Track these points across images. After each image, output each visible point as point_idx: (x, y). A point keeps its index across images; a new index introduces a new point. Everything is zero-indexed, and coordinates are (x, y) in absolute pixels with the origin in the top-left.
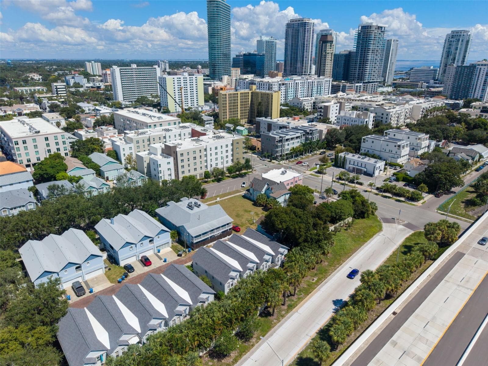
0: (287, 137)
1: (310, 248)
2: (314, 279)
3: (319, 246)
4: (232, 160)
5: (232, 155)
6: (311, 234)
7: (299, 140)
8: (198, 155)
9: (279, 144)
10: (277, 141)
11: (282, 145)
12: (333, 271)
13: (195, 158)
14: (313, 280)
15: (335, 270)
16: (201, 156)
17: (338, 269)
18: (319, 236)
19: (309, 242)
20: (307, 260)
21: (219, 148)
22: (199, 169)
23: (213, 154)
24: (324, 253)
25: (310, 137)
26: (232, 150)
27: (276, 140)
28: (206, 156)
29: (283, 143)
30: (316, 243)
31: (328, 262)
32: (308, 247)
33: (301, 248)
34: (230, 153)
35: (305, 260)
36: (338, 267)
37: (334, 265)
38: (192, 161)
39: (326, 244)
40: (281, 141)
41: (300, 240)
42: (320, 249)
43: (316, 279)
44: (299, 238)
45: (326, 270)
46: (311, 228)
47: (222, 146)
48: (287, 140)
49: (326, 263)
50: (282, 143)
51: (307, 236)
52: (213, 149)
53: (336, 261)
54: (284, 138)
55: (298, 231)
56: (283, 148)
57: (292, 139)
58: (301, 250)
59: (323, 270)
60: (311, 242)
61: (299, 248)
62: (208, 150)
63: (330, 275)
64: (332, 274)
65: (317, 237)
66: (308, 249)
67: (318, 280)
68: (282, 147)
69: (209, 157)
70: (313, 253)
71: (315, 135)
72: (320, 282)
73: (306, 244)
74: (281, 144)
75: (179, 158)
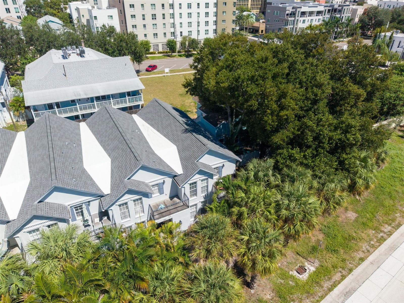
0: (304, 9)
1: (307, 166)
2: (307, 265)
3: (341, 163)
4: (215, 31)
5: (216, 23)
6: (319, 121)
7: (321, 17)
8: (159, 12)
9: (289, 19)
10: (287, 15)
11: (294, 21)
12: (375, 247)
13: (154, 17)
14: (302, 270)
15: (381, 241)
16: (164, 15)
17: (389, 242)
18: (346, 132)
19: (308, 147)
20: (288, 208)
21: (194, 6)
22: (160, 35)
23: (185, 15)
24: (352, 188)
25: (338, 16)
26: (216, 15)
27: (287, 12)
28: (173, 16)
29: (297, 18)
30: (332, 152)
31: (356, 212)
32: (301, 164)
33: (277, 161)
34: (212, 18)
35: (278, 207)
36: (390, 234)
37: (376, 224)
38: (149, 21)
39: (364, 160)
40: (293, 14)
41: (277, 139)
42: (341, 175)
43: (311, 268)
44: (276, 130)
45: (351, 238)
46: (322, 105)
47: (198, 4)
48: (303, 13)
49: (352, 215)
50: (295, 17)
51: (303, 128)
52: (185, 6)
53: (381, 212)
54: (298, 10)
55: (275, 106)
56: (295, 26)
57: (311, 13)
58: (276, 168)
59: (340, 238)
60: (316, 149)
61: (271, 162)
62: (176, 6)
63: (362, 260)
64: (371, 258)
65: (337, 135)
66: (300, 169)
67: (317, 273)
68: (293, 24)
69: (177, 20)
70: (315, 184)
71: (345, 15)
72: (327, 285)
73: (295, 152)
74: (293, 19)
75: (129, 12)
